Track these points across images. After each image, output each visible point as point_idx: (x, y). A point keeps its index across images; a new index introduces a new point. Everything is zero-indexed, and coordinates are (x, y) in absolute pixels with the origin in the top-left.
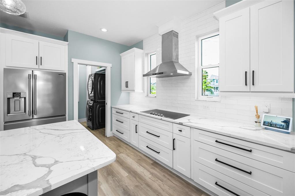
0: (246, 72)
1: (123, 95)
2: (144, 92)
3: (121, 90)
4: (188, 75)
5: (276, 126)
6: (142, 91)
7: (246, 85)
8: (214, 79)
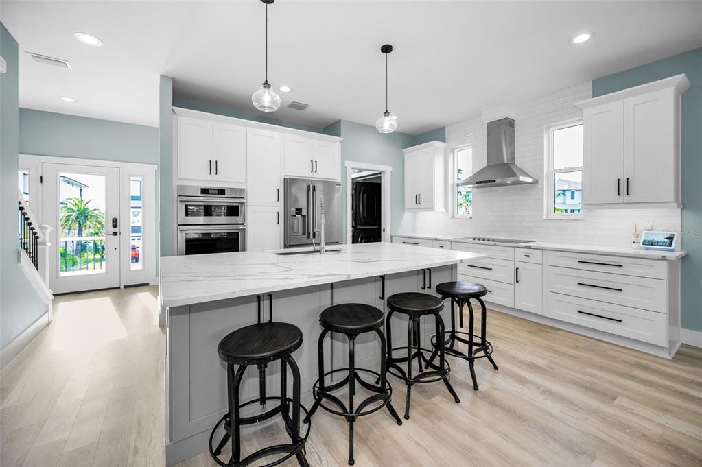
0: (619, 180)
1: (407, 216)
2: (447, 211)
3: (404, 210)
4: (530, 183)
5: (657, 244)
6: (445, 210)
7: (619, 194)
8: (564, 191)
